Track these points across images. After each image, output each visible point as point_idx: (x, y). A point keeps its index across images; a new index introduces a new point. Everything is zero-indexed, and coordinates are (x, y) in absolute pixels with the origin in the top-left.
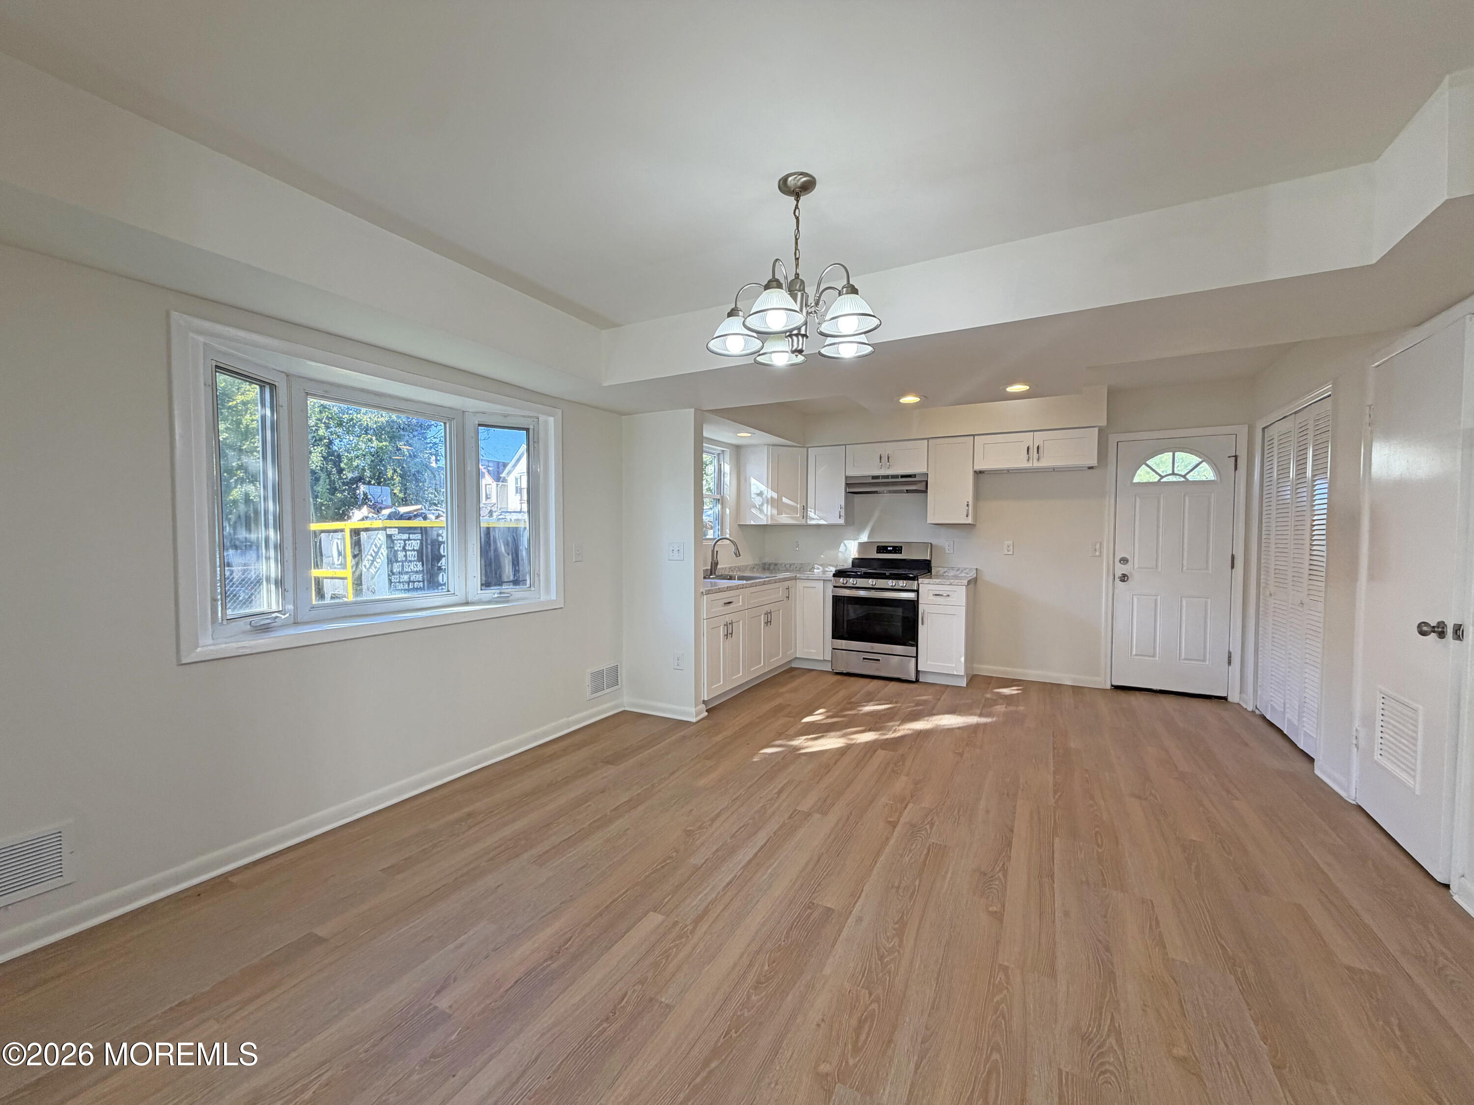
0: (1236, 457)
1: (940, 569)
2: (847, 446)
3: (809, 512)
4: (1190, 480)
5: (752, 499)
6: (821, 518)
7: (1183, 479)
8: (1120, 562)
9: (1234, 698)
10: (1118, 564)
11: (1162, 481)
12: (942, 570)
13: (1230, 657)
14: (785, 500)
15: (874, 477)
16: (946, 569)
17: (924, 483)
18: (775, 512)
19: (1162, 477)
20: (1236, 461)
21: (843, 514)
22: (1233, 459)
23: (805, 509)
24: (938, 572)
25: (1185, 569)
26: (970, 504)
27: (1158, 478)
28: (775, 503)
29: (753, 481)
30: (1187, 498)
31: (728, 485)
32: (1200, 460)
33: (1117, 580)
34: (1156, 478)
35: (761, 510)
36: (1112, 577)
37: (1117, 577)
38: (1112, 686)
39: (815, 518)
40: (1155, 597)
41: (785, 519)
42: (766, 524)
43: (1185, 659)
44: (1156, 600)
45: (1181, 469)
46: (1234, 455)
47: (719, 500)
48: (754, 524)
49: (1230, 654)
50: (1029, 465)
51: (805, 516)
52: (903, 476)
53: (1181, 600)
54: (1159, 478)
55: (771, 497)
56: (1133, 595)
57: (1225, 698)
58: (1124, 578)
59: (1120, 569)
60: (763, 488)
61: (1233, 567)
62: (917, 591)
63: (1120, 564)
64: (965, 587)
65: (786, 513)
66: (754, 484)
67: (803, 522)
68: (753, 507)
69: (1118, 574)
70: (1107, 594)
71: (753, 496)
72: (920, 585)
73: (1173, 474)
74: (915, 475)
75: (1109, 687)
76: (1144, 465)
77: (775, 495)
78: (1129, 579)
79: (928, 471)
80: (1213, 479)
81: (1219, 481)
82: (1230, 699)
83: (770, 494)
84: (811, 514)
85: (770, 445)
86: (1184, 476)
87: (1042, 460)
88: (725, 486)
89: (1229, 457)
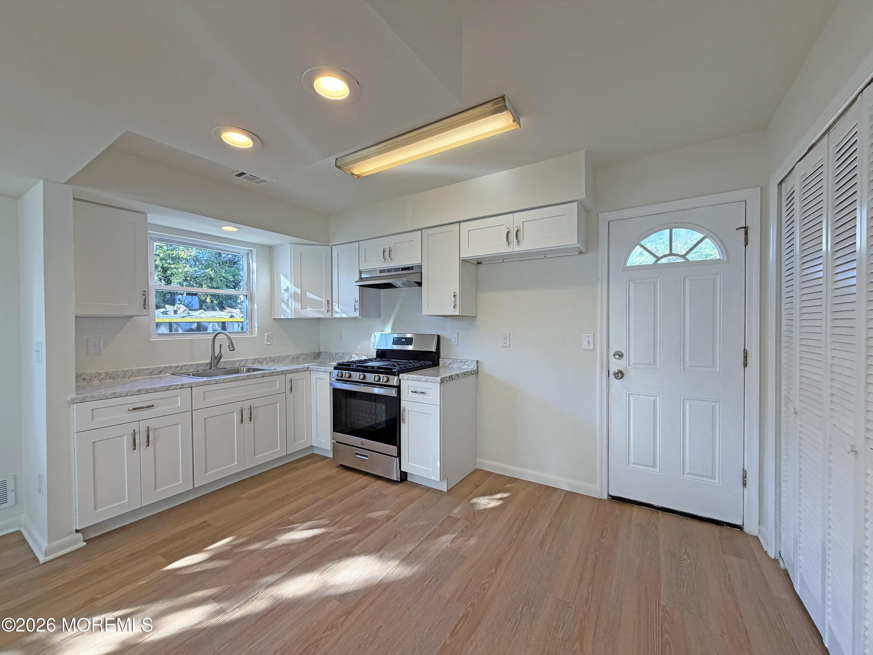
0: (746, 228)
1: (446, 360)
2: (360, 242)
3: (334, 306)
4: (690, 260)
5: (282, 295)
6: (343, 312)
7: (683, 260)
8: (614, 355)
9: (751, 528)
10: (613, 360)
11: (659, 262)
12: (448, 362)
13: (745, 477)
14: (309, 295)
15: (382, 271)
16: (451, 361)
17: (420, 274)
18: (299, 306)
19: (658, 259)
20: (746, 234)
21: (357, 307)
22: (743, 231)
23: (330, 303)
24: (444, 363)
25: (687, 365)
26: (458, 294)
27: (653, 260)
28: (300, 298)
29: (282, 278)
30: (687, 281)
31: (256, 281)
32: (702, 236)
33: (612, 376)
34: (651, 260)
35: (287, 305)
36: (605, 373)
37: (611, 373)
38: (609, 496)
39: (339, 312)
40: (654, 398)
41: (310, 313)
42: (290, 318)
43: (689, 474)
44: (655, 402)
45: (680, 248)
46: (744, 226)
47: (247, 296)
48: (284, 318)
49: (745, 472)
50: (511, 250)
51: (330, 309)
52: (403, 269)
53: (684, 404)
54: (655, 259)
55: (294, 293)
56: (629, 394)
57: (740, 528)
58: (620, 375)
59: (616, 365)
60: (288, 284)
61: (745, 365)
62: (399, 387)
63: (614, 359)
64: (439, 384)
65: (312, 308)
66: (283, 281)
67: (329, 315)
68: (283, 302)
69: (614, 369)
70: (601, 392)
71: (283, 292)
72: (401, 380)
73: (671, 254)
74: (412, 267)
75: (605, 497)
76: (638, 246)
77: (299, 291)
78: (625, 376)
79: (422, 263)
80: (718, 257)
81: (725, 260)
82: (746, 529)
83: (293, 289)
84: (336, 308)
85: (292, 244)
86: (684, 257)
87: (522, 243)
88: (254, 282)
89: (737, 229)
